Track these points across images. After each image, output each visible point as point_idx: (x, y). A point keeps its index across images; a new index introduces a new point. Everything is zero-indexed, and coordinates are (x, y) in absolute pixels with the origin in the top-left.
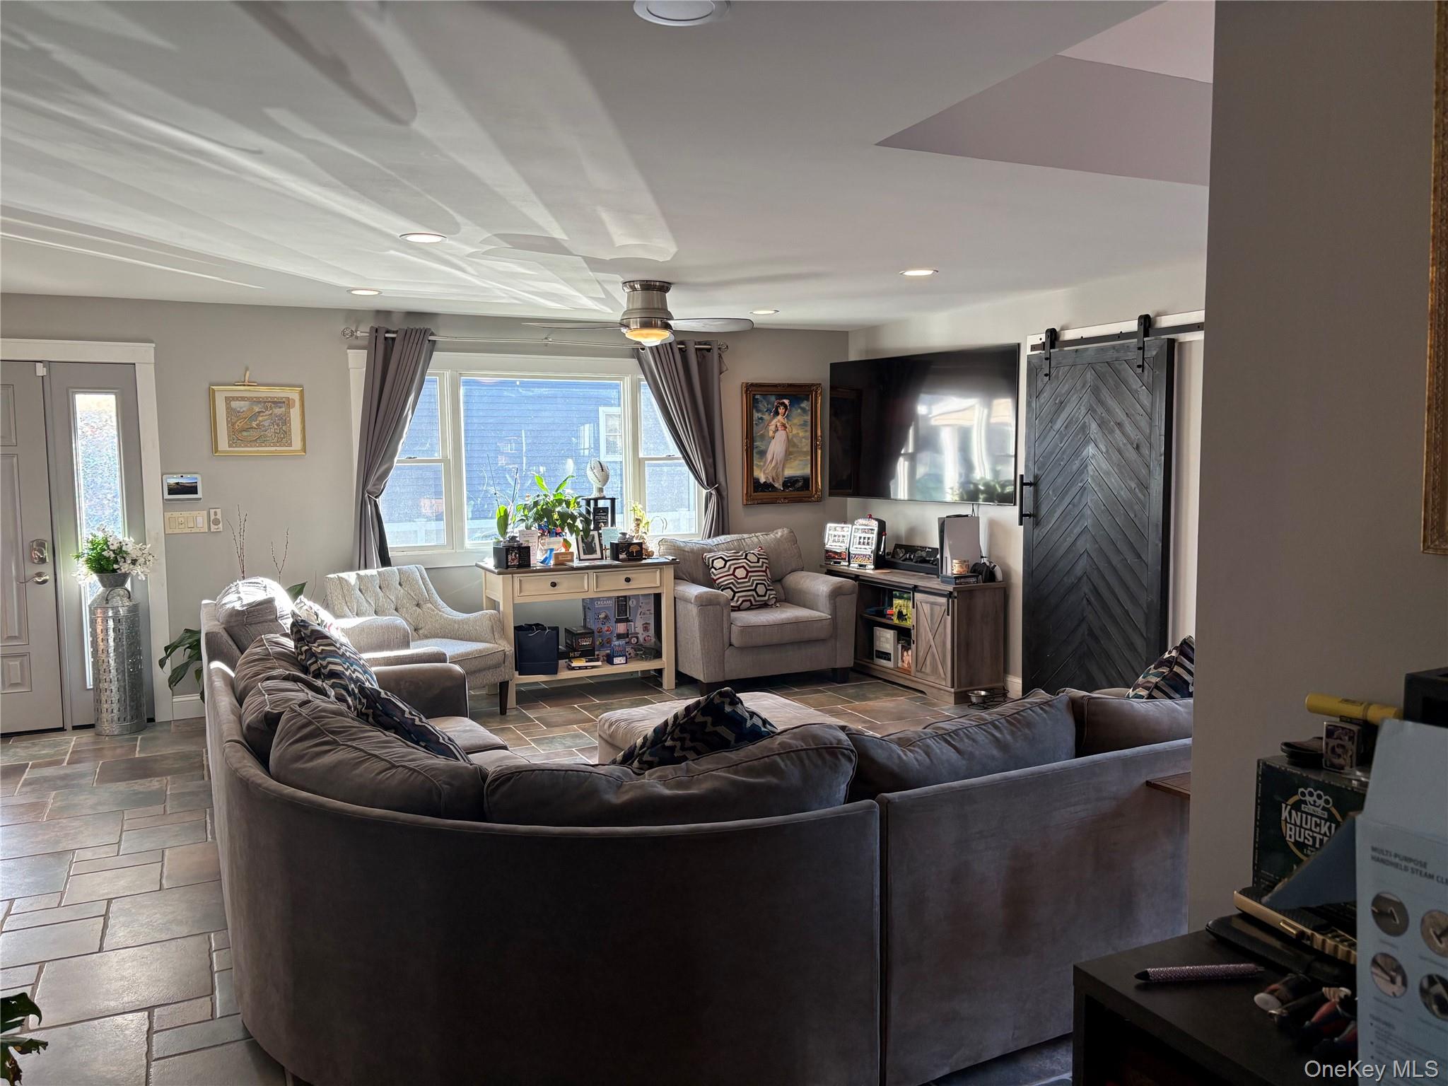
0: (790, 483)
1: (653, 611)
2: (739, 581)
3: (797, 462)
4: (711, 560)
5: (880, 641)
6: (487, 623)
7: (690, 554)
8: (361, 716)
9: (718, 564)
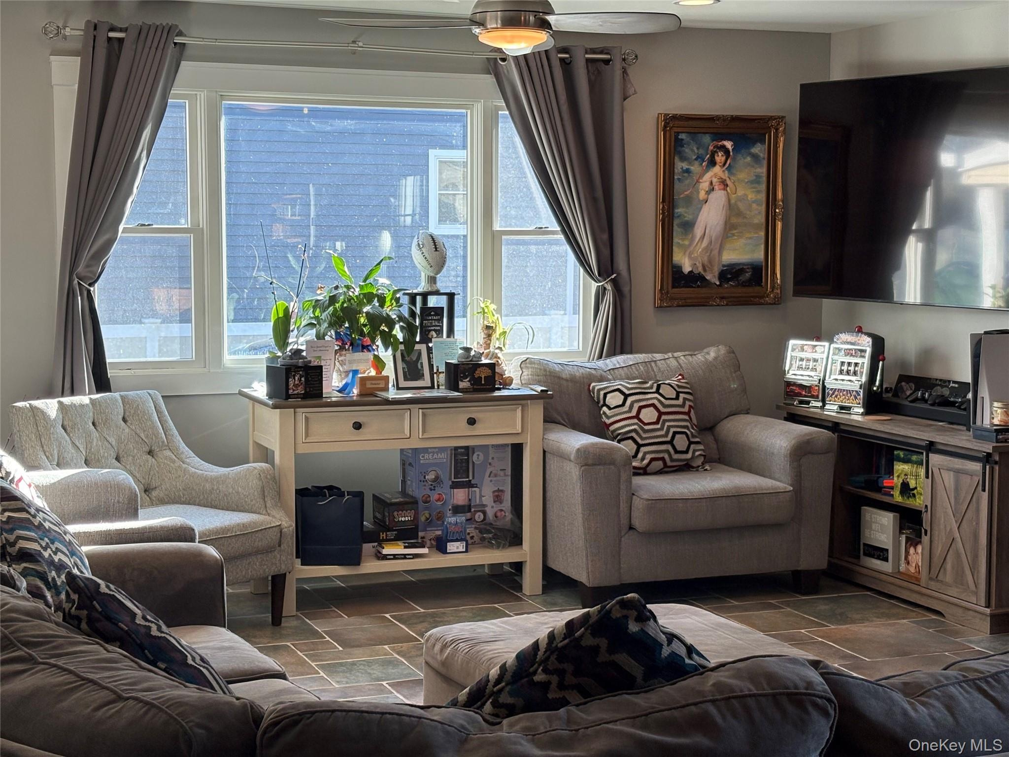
0: (730, 273)
1: (509, 472)
2: (646, 427)
3: (742, 241)
4: (602, 393)
5: (871, 529)
6: (254, 483)
7: (570, 384)
8: (70, 620)
9: (614, 399)
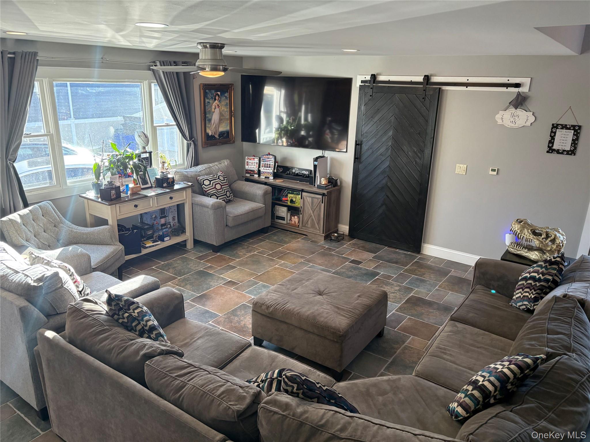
0: (222, 134)
2: (219, 191)
3: (224, 124)
4: (202, 180)
5: (279, 212)
6: (108, 234)
7: (191, 179)
9: (207, 183)
